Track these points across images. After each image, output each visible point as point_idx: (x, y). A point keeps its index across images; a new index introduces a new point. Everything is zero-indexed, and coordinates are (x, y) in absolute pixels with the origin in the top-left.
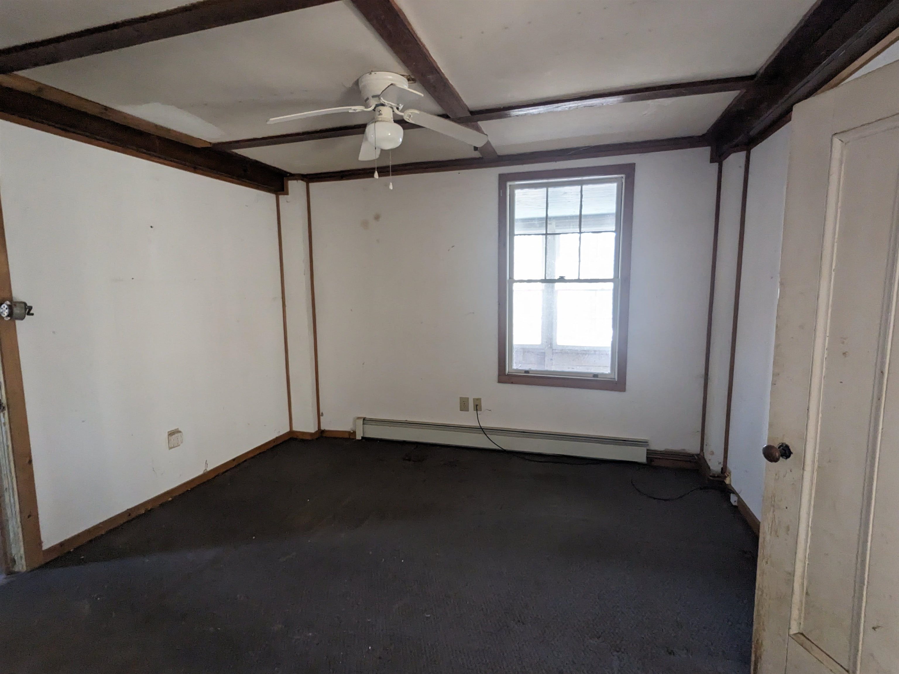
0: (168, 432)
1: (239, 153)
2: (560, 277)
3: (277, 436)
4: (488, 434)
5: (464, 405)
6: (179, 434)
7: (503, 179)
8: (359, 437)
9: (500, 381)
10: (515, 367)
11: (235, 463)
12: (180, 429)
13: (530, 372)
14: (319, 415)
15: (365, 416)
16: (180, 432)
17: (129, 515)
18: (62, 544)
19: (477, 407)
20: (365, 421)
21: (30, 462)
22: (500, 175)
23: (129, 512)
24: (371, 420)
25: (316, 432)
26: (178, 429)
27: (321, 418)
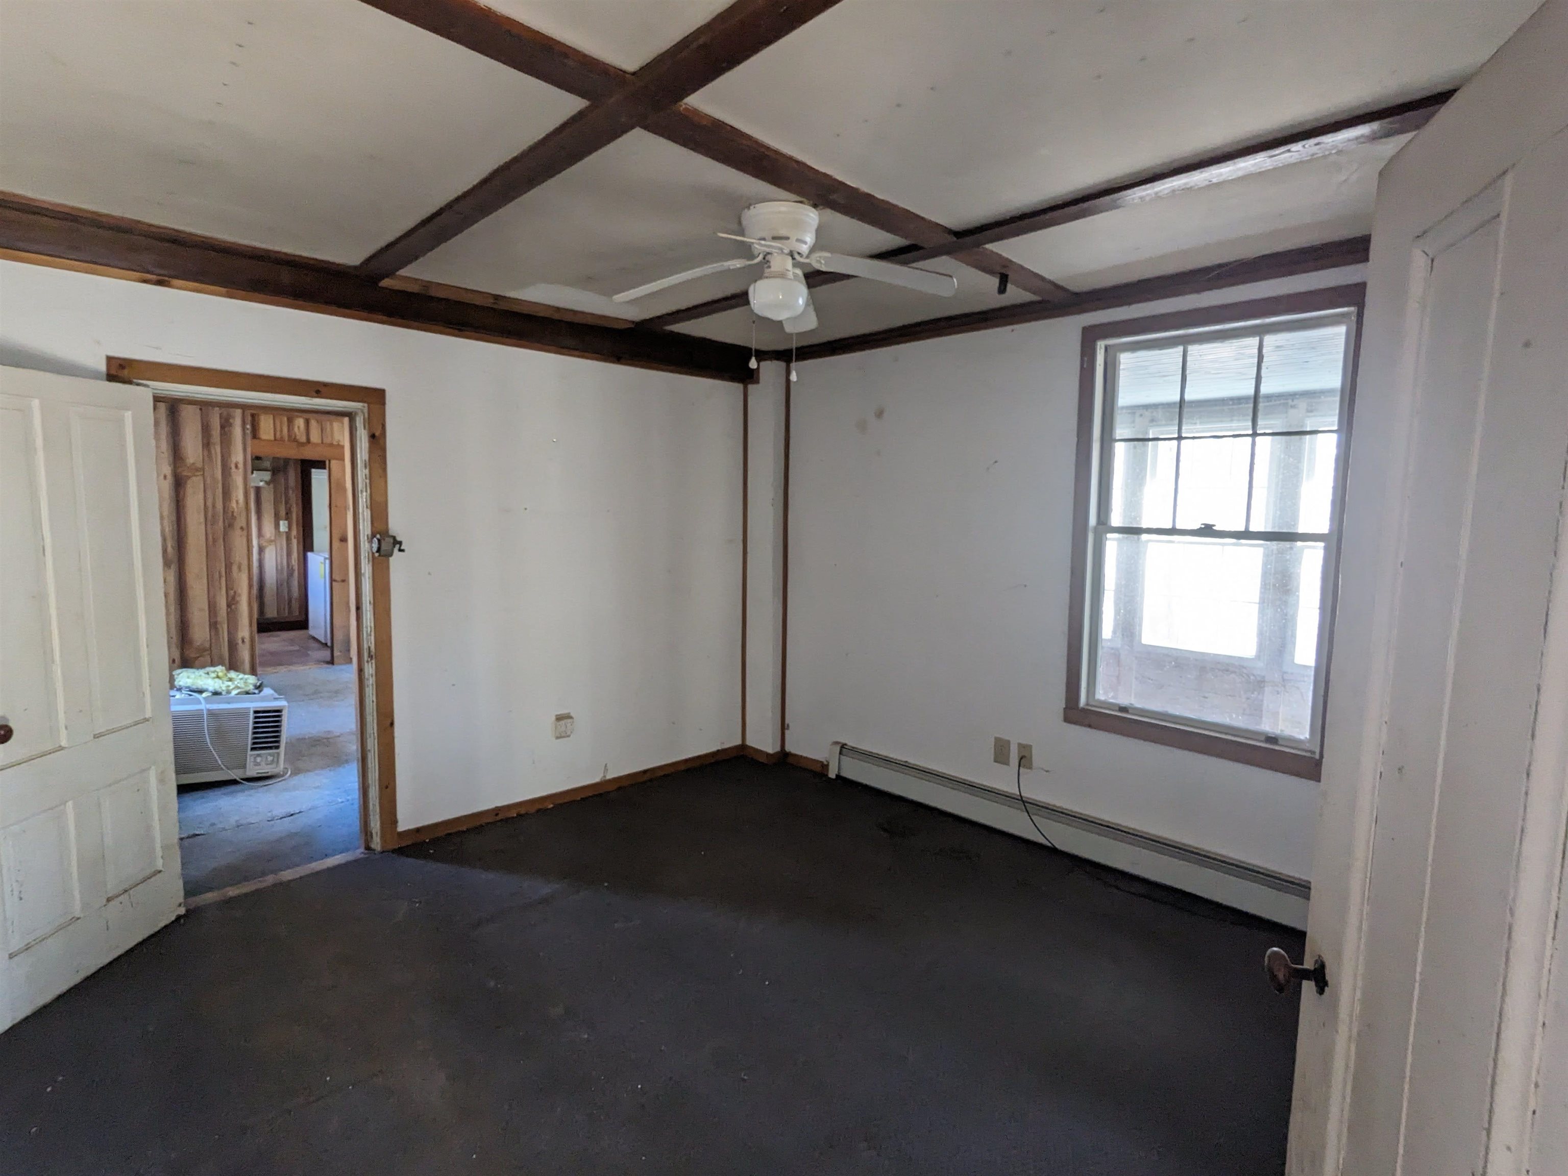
0: (557, 715)
1: (676, 330)
2: (1203, 526)
3: (720, 748)
4: (1033, 814)
5: (1001, 752)
6: (569, 720)
7: (1090, 336)
8: (832, 775)
9: (1067, 720)
10: (1101, 695)
11: (646, 778)
12: (572, 714)
13: (1130, 712)
14: (784, 727)
15: (844, 741)
16: (571, 718)
17: (497, 815)
18: (418, 830)
19: (1025, 760)
20: (844, 750)
21: (392, 724)
22: (1085, 329)
23: (497, 811)
24: (853, 750)
25: (777, 753)
26: (569, 713)
27: (787, 732)
